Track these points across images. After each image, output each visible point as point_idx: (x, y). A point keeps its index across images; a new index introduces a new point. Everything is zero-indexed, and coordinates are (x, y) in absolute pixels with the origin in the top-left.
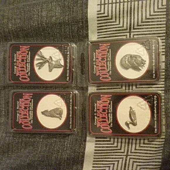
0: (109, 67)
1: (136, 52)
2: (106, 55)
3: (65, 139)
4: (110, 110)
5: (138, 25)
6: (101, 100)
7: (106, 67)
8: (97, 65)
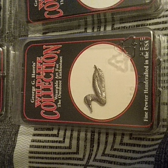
4: (59, 74)
6: (43, 56)
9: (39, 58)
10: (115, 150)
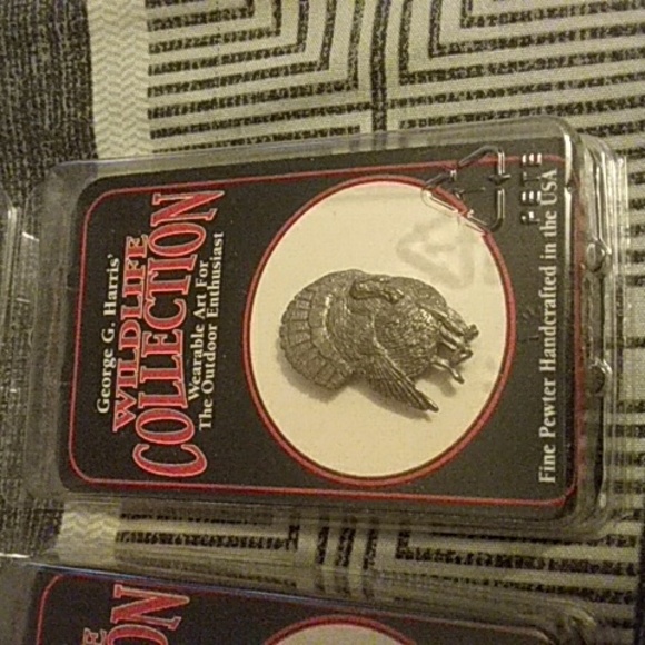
0: (197, 370)
1: (407, 256)
2: (189, 278)
5: (436, 50)
7: (180, 367)
8: (121, 348)
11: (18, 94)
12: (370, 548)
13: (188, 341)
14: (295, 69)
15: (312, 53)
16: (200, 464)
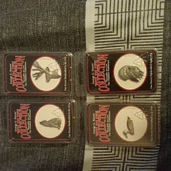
0: (107, 78)
2: (104, 66)
3: (64, 148)
4: (109, 120)
5: (136, 36)
6: (99, 110)
7: (104, 78)
8: (95, 75)
9: (97, 111)
10: (138, 154)
11: (74, 39)
12: (130, 98)
13: (105, 74)
14: (117, 38)
15: (119, 36)
16: (109, 90)
